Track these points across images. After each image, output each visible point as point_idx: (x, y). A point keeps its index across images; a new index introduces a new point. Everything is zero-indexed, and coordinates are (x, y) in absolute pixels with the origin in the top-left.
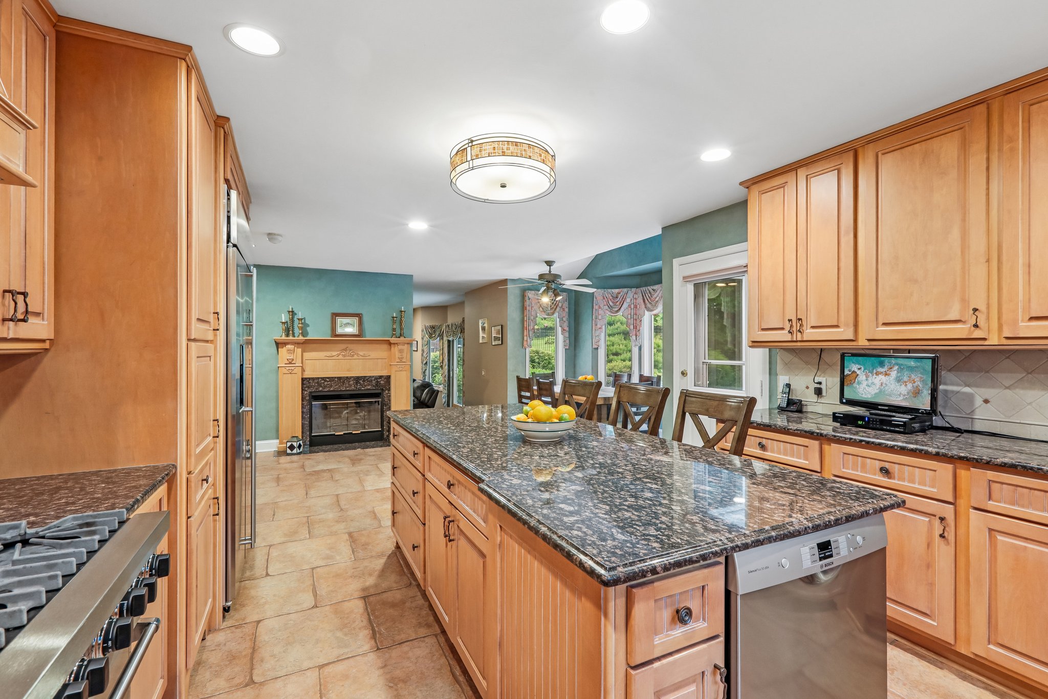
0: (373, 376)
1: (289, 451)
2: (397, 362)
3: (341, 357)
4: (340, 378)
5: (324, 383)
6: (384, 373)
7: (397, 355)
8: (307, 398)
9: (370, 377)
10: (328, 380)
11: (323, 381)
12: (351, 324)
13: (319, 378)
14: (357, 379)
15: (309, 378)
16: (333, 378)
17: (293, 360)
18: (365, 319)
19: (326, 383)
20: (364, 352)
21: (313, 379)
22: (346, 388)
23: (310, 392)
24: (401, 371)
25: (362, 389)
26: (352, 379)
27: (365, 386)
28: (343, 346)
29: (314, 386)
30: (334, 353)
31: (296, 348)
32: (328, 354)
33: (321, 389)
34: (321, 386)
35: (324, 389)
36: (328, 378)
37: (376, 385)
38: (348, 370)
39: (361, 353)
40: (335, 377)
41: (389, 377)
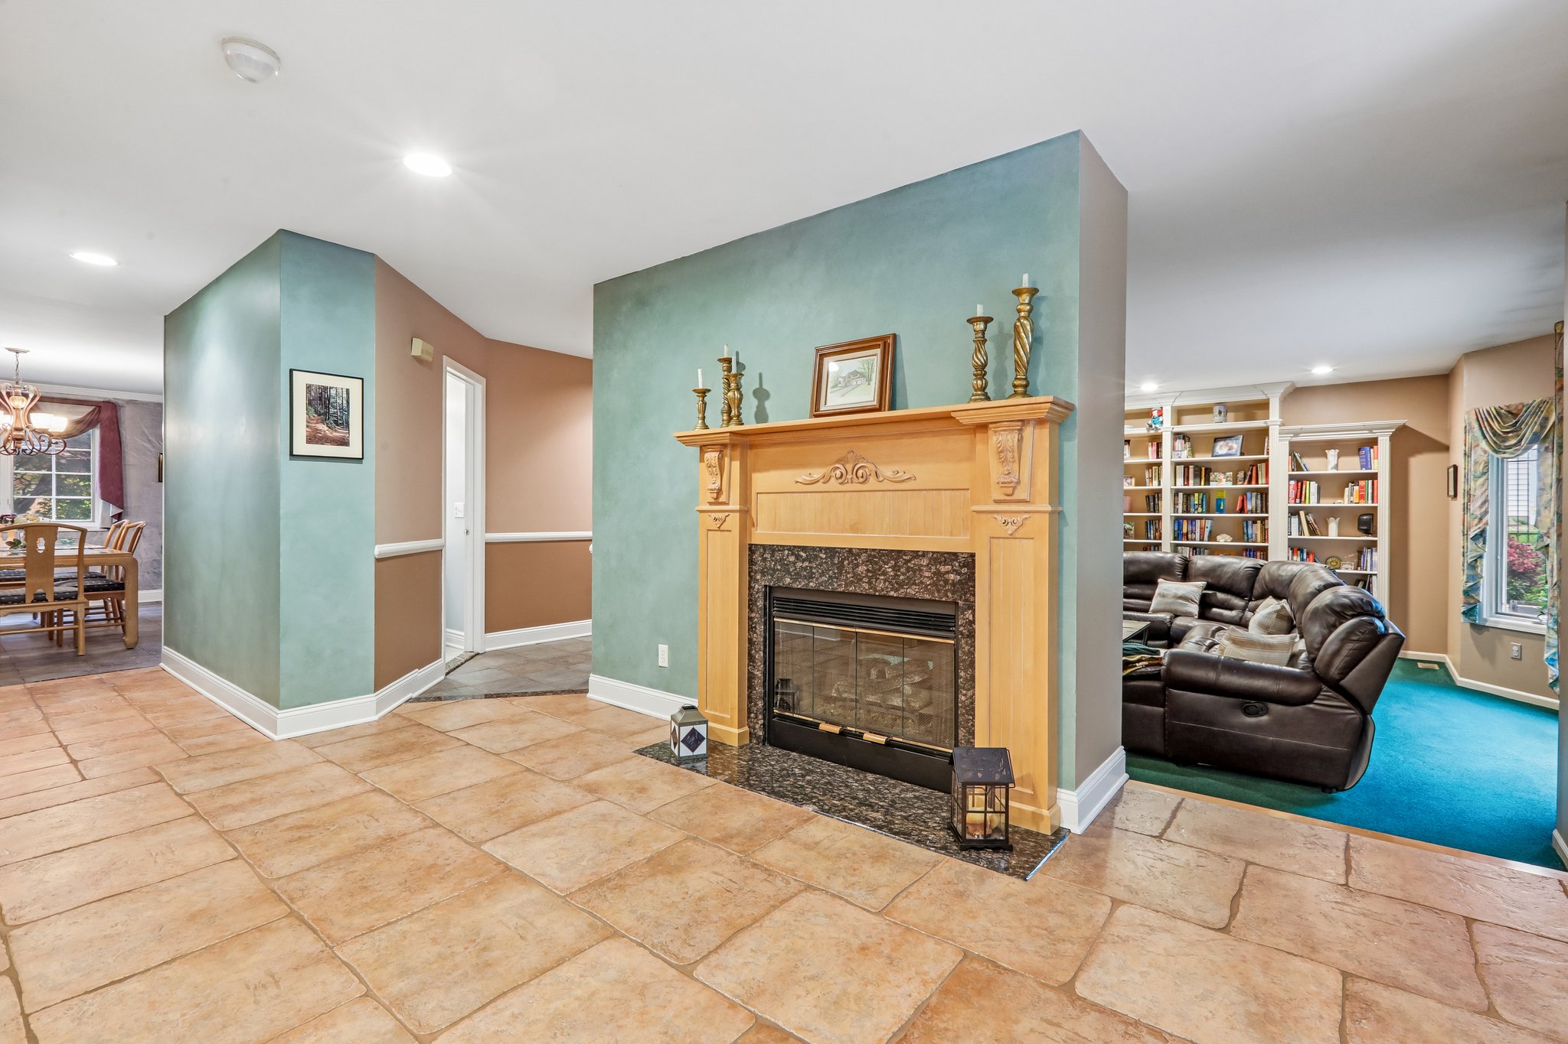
0: (924, 554)
1: (685, 751)
2: (997, 502)
3: (834, 484)
4: (831, 551)
5: (794, 563)
6: (958, 544)
7: (996, 472)
8: (760, 603)
9: (916, 554)
10: (804, 555)
11: (792, 559)
12: (862, 375)
13: (782, 548)
14: (876, 557)
15: (764, 547)
16: (813, 549)
17: (719, 491)
18: (907, 351)
19: (799, 564)
20: (896, 468)
21: (773, 549)
22: (846, 585)
23: (766, 586)
24: (1012, 537)
25: (892, 593)
26: (864, 557)
27: (901, 585)
28: (839, 449)
29: (775, 570)
30: (817, 473)
31: (727, 460)
32: (803, 475)
33: (788, 580)
34: (789, 573)
35: (795, 580)
36: (804, 549)
37: (934, 584)
38: (854, 528)
39: (887, 471)
40: (821, 549)
41: (970, 561)
